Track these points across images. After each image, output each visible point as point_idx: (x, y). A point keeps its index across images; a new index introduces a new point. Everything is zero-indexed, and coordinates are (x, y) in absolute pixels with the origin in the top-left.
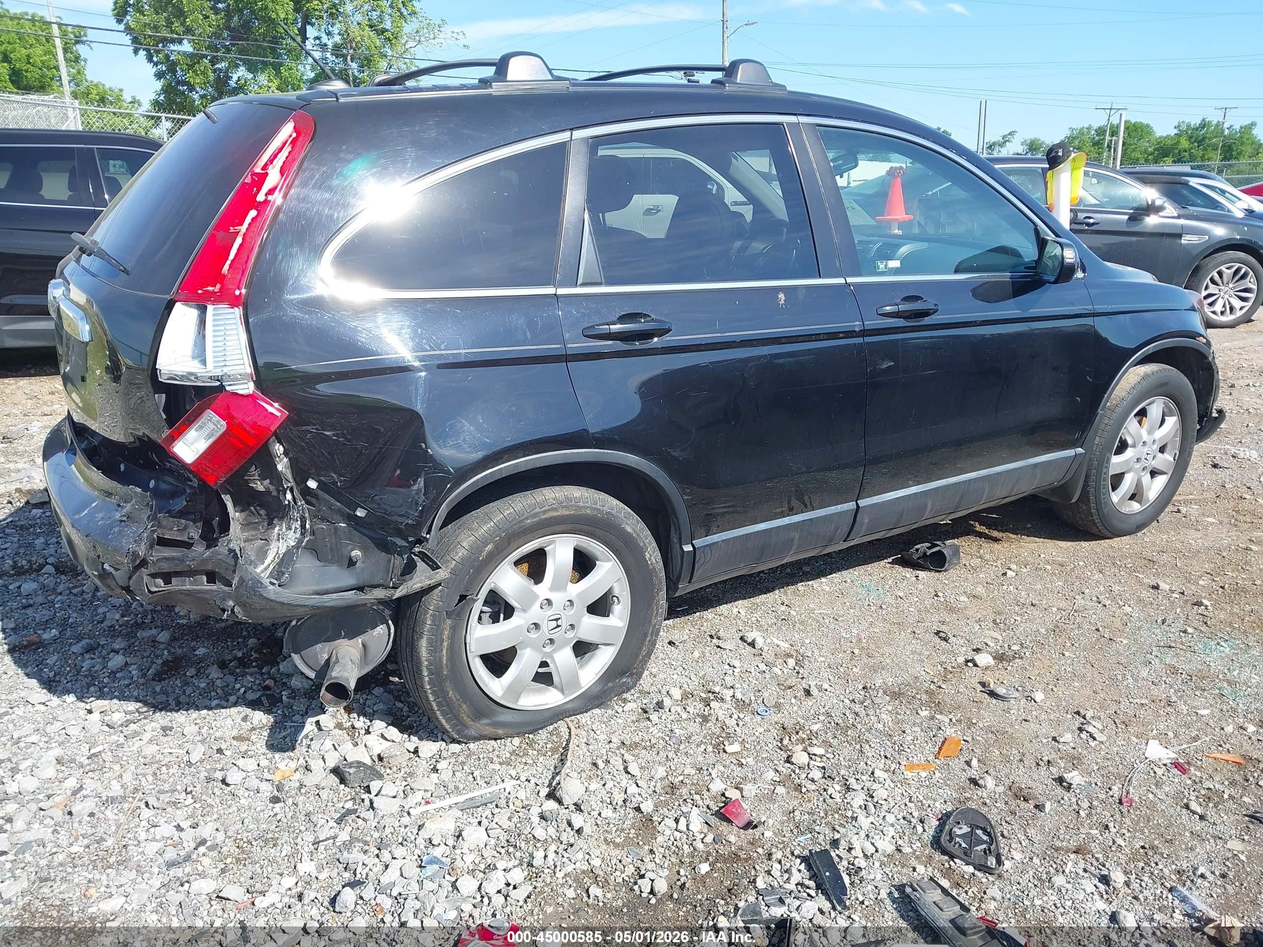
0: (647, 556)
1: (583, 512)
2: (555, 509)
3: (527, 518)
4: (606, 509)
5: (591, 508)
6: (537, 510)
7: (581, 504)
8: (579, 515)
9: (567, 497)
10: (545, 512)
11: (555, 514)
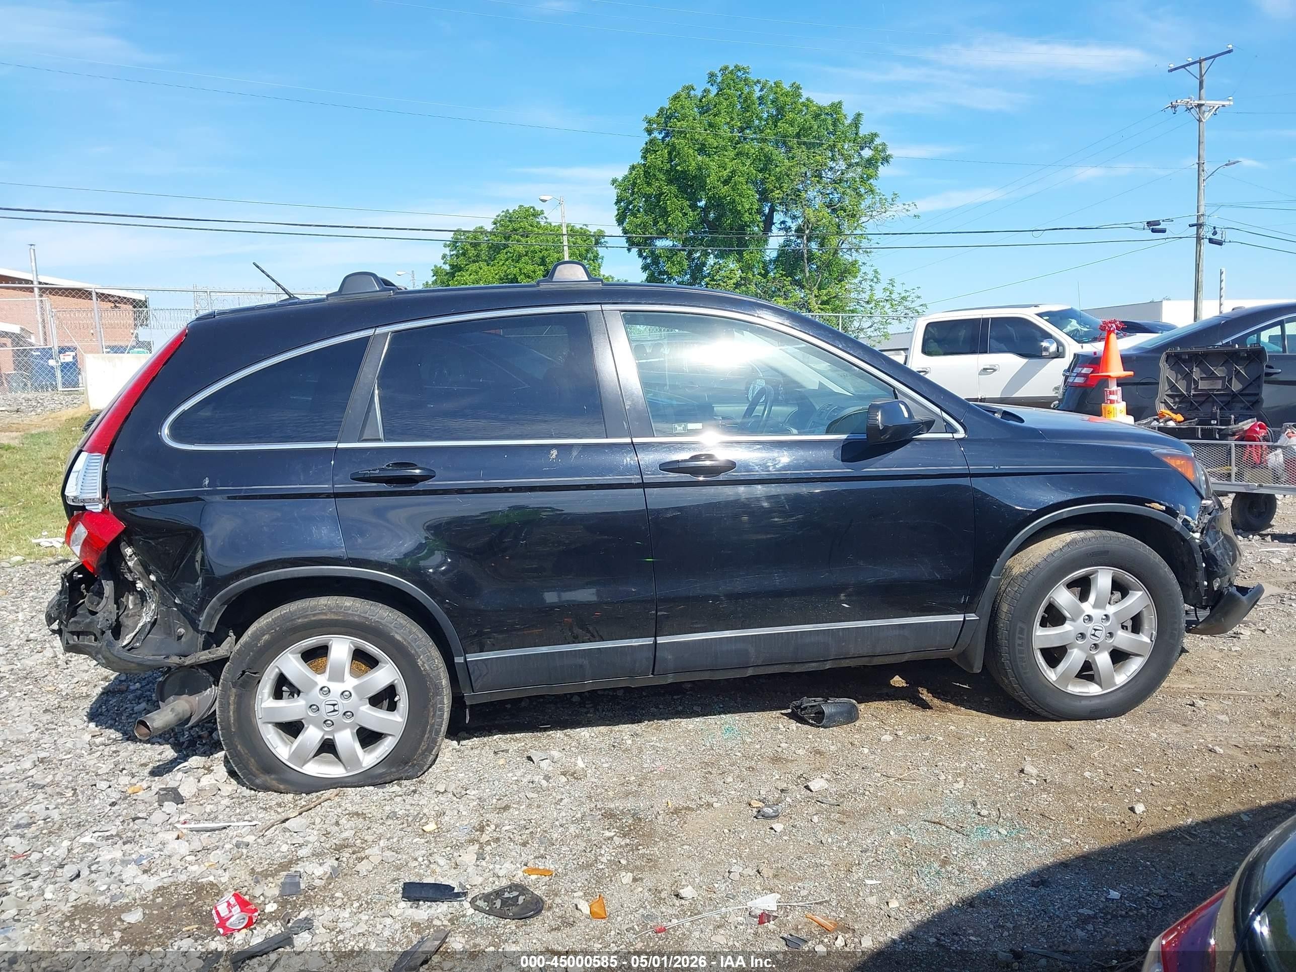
0: (420, 663)
1: (351, 618)
2: (325, 614)
3: (299, 618)
4: (375, 618)
5: (359, 616)
6: (309, 613)
7: (350, 612)
8: (347, 621)
9: (337, 605)
10: (314, 615)
11: (324, 617)
